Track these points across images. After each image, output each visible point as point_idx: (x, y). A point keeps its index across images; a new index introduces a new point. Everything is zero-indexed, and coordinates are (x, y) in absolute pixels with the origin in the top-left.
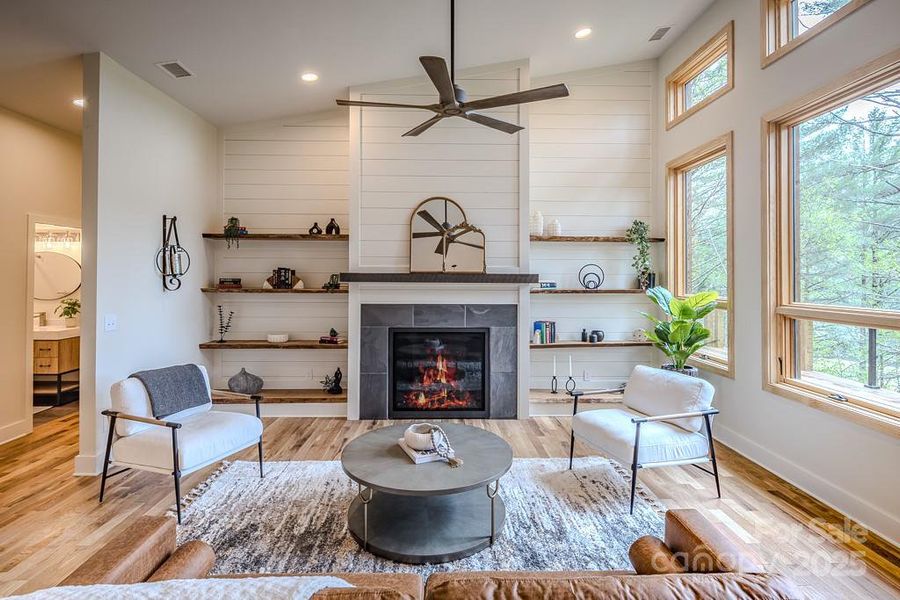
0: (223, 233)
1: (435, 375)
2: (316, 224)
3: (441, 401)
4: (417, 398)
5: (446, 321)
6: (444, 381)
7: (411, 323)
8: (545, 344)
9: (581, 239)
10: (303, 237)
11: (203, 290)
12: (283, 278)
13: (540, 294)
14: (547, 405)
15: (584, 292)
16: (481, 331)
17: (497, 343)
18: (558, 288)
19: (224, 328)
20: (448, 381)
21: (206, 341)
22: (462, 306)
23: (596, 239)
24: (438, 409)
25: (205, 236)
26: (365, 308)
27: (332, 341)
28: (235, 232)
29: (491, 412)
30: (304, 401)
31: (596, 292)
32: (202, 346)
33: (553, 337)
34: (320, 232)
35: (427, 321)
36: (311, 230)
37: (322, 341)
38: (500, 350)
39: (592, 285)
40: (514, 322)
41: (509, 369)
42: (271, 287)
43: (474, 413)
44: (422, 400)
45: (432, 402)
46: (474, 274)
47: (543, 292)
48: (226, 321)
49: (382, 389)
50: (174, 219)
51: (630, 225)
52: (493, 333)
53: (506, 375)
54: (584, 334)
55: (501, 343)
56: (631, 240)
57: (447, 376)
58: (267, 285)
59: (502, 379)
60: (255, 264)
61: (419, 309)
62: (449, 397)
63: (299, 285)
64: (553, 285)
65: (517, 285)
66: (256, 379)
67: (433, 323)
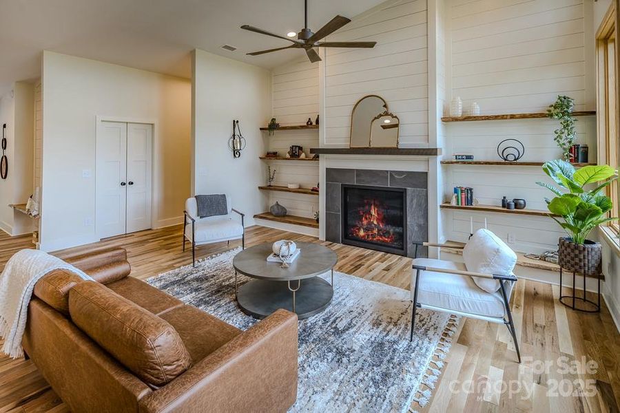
0: (267, 127)
1: (370, 218)
2: (310, 119)
3: (373, 236)
4: (359, 231)
5: (376, 182)
6: (375, 222)
7: (354, 181)
8: (460, 205)
9: (496, 117)
10: (302, 127)
11: (261, 158)
12: (294, 151)
13: (456, 164)
14: (456, 255)
15: (503, 163)
16: (400, 191)
17: (412, 200)
18: (475, 160)
19: (271, 179)
20: (378, 223)
21: (263, 185)
22: (387, 171)
23: (512, 117)
24: (371, 242)
25: (261, 129)
26: (328, 171)
28: (273, 127)
29: (408, 252)
30: (301, 224)
31: (517, 164)
32: (260, 188)
33: (469, 201)
34: (311, 124)
35: (363, 181)
36: (308, 123)
37: (312, 190)
38: (414, 206)
39: (511, 158)
40: (425, 185)
41: (422, 221)
42: (290, 157)
43: (396, 250)
44: (362, 233)
45: (368, 235)
46: (388, 149)
47: (457, 163)
48: (272, 175)
49: (338, 223)
50: (237, 122)
51: (554, 100)
52: (409, 193)
53: (419, 226)
54: (504, 201)
55: (415, 201)
56: (551, 116)
57: (377, 219)
58: (288, 156)
59: (416, 229)
60: (282, 143)
61: (360, 173)
62: (379, 234)
63: (303, 156)
64: (469, 157)
65: (426, 157)
66: (283, 208)
67: (368, 183)
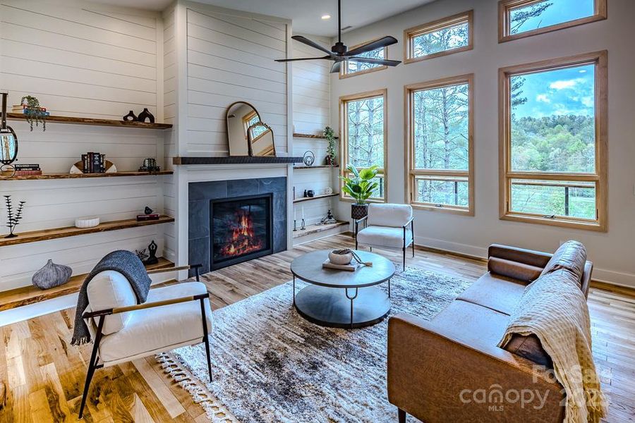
1: (241, 231)
2: (131, 112)
3: (244, 248)
4: (229, 249)
5: (248, 191)
6: (246, 234)
7: (224, 195)
12: (97, 163)
15: (305, 168)
16: (268, 196)
17: (276, 203)
20: (248, 234)
22: (257, 179)
24: (242, 255)
26: (192, 186)
27: (148, 218)
29: (274, 248)
31: (311, 167)
35: (236, 192)
36: (125, 118)
37: (140, 219)
38: (278, 207)
41: (283, 219)
42: (80, 172)
43: (264, 253)
44: (232, 250)
45: (239, 250)
49: (205, 248)
52: (274, 196)
53: (280, 223)
54: (305, 193)
55: (278, 203)
56: (326, 137)
57: (248, 230)
58: (75, 170)
59: (279, 226)
61: (231, 184)
62: (249, 245)
63: (113, 169)
65: (286, 164)
66: (63, 267)
67: (240, 193)
